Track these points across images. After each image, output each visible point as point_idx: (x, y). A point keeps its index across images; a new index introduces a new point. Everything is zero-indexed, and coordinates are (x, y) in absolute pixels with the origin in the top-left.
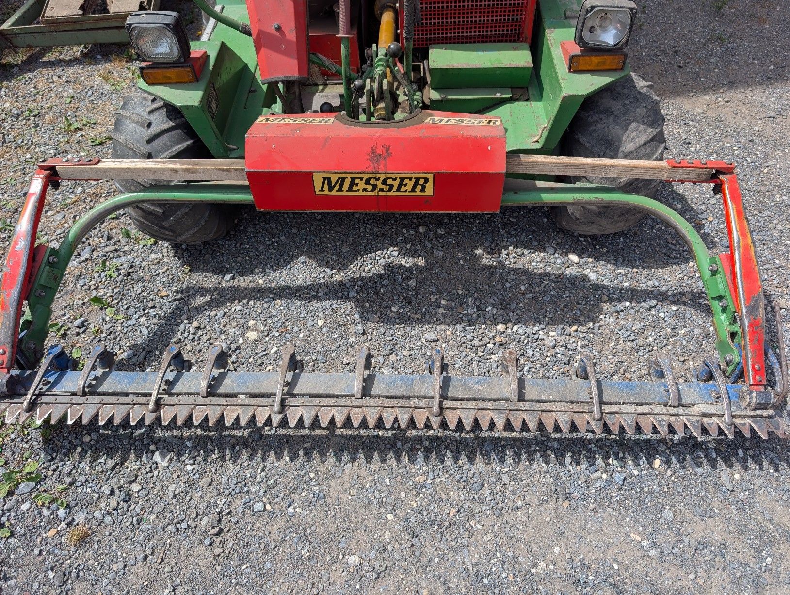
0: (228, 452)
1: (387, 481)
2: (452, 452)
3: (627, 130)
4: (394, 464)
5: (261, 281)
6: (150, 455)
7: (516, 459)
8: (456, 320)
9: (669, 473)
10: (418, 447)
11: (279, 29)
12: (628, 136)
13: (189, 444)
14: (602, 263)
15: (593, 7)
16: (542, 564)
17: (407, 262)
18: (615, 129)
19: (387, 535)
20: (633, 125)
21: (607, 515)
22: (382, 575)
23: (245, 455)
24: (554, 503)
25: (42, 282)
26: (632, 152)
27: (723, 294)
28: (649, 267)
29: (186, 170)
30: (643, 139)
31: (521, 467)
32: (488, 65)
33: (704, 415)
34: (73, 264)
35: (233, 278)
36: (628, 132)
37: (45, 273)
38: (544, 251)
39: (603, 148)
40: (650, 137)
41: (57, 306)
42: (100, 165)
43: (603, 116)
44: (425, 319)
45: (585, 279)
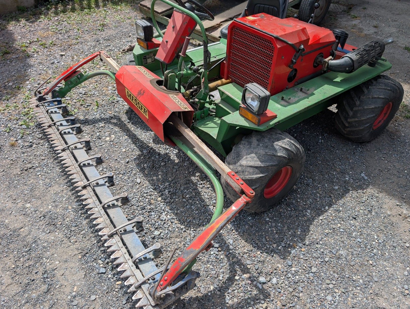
1: (64, 199)
3: (249, 155)
4: (73, 198)
5: (133, 129)
7: (94, 231)
8: (153, 184)
9: (117, 290)
11: (167, 42)
12: (246, 158)
16: (48, 261)
17: (173, 157)
18: (244, 152)
20: (253, 155)
22: (25, 215)
24: (78, 253)
25: (72, 80)
26: (243, 166)
30: (252, 164)
31: (91, 235)
33: (134, 275)
34: (87, 82)
35: (129, 122)
36: (248, 156)
37: (74, 78)
39: (235, 156)
40: (255, 166)
41: (74, 90)
42: (108, 59)
43: (247, 143)
44: (147, 176)
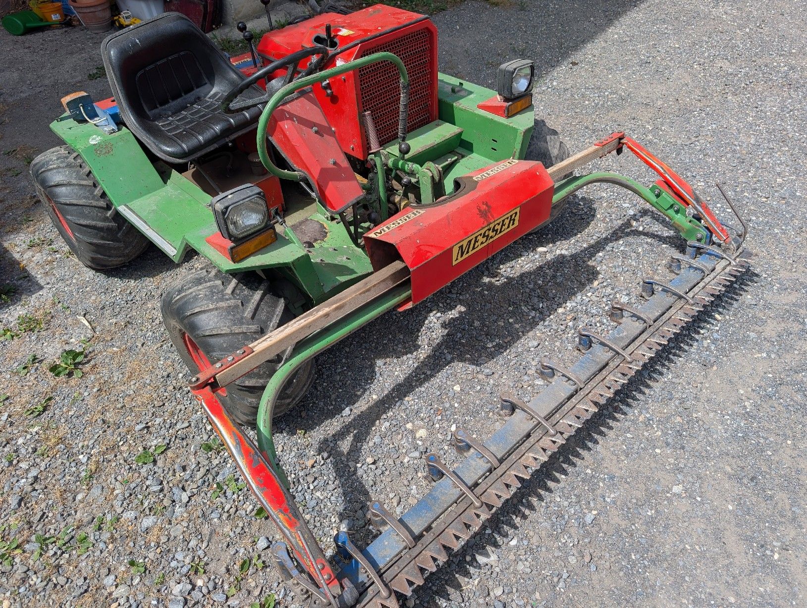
0: (523, 509)
2: (635, 391)
4: (619, 424)
5: (375, 397)
6: (475, 564)
7: (666, 367)
8: (533, 324)
10: (616, 404)
11: (335, 163)
13: (488, 531)
14: (558, 243)
15: (515, 69)
16: (746, 403)
17: (453, 314)
19: (672, 460)
21: (735, 357)
23: (534, 500)
24: (711, 372)
27: (672, 203)
28: (583, 230)
29: (337, 309)
31: (673, 369)
32: (438, 141)
33: (724, 269)
35: (351, 410)
38: (521, 256)
42: (257, 350)
44: (515, 337)
45: (563, 256)
